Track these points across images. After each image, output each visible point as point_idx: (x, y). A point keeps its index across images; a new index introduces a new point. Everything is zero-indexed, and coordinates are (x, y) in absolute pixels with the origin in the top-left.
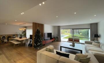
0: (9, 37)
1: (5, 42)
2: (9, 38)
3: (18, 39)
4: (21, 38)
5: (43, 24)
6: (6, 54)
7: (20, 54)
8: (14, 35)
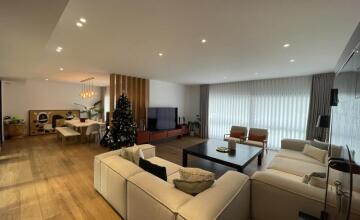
0: (57, 118)
1: (47, 131)
2: (57, 121)
3: (76, 122)
4: (83, 120)
5: (144, 80)
6: (37, 160)
7: (67, 163)
8: (70, 112)
